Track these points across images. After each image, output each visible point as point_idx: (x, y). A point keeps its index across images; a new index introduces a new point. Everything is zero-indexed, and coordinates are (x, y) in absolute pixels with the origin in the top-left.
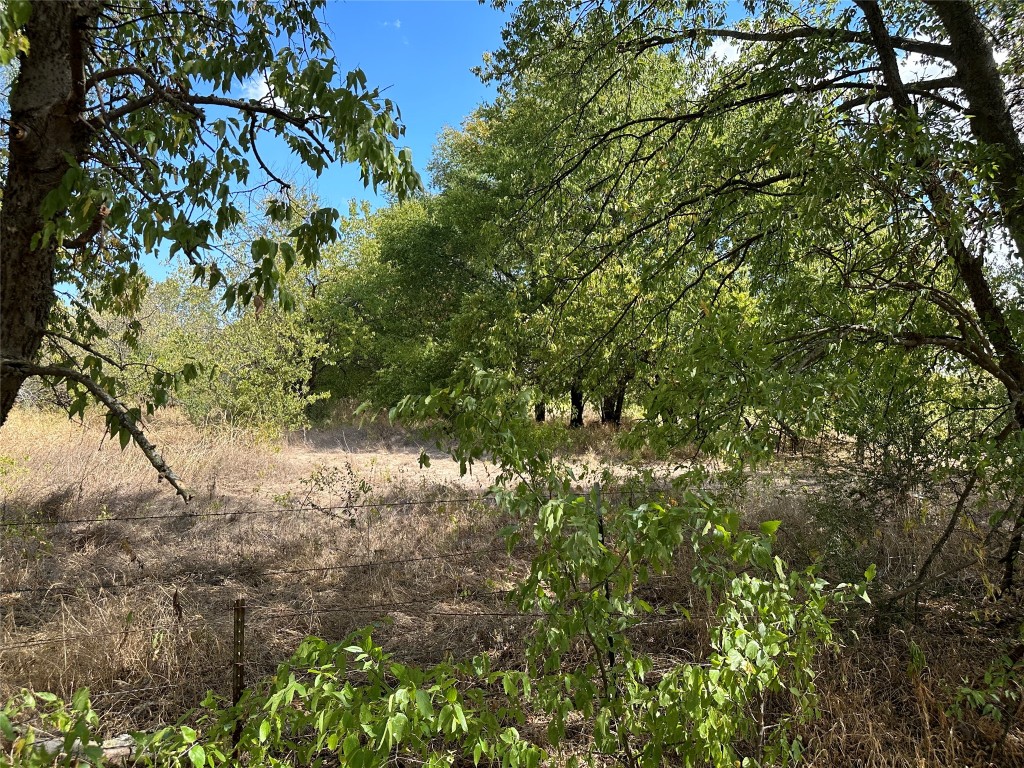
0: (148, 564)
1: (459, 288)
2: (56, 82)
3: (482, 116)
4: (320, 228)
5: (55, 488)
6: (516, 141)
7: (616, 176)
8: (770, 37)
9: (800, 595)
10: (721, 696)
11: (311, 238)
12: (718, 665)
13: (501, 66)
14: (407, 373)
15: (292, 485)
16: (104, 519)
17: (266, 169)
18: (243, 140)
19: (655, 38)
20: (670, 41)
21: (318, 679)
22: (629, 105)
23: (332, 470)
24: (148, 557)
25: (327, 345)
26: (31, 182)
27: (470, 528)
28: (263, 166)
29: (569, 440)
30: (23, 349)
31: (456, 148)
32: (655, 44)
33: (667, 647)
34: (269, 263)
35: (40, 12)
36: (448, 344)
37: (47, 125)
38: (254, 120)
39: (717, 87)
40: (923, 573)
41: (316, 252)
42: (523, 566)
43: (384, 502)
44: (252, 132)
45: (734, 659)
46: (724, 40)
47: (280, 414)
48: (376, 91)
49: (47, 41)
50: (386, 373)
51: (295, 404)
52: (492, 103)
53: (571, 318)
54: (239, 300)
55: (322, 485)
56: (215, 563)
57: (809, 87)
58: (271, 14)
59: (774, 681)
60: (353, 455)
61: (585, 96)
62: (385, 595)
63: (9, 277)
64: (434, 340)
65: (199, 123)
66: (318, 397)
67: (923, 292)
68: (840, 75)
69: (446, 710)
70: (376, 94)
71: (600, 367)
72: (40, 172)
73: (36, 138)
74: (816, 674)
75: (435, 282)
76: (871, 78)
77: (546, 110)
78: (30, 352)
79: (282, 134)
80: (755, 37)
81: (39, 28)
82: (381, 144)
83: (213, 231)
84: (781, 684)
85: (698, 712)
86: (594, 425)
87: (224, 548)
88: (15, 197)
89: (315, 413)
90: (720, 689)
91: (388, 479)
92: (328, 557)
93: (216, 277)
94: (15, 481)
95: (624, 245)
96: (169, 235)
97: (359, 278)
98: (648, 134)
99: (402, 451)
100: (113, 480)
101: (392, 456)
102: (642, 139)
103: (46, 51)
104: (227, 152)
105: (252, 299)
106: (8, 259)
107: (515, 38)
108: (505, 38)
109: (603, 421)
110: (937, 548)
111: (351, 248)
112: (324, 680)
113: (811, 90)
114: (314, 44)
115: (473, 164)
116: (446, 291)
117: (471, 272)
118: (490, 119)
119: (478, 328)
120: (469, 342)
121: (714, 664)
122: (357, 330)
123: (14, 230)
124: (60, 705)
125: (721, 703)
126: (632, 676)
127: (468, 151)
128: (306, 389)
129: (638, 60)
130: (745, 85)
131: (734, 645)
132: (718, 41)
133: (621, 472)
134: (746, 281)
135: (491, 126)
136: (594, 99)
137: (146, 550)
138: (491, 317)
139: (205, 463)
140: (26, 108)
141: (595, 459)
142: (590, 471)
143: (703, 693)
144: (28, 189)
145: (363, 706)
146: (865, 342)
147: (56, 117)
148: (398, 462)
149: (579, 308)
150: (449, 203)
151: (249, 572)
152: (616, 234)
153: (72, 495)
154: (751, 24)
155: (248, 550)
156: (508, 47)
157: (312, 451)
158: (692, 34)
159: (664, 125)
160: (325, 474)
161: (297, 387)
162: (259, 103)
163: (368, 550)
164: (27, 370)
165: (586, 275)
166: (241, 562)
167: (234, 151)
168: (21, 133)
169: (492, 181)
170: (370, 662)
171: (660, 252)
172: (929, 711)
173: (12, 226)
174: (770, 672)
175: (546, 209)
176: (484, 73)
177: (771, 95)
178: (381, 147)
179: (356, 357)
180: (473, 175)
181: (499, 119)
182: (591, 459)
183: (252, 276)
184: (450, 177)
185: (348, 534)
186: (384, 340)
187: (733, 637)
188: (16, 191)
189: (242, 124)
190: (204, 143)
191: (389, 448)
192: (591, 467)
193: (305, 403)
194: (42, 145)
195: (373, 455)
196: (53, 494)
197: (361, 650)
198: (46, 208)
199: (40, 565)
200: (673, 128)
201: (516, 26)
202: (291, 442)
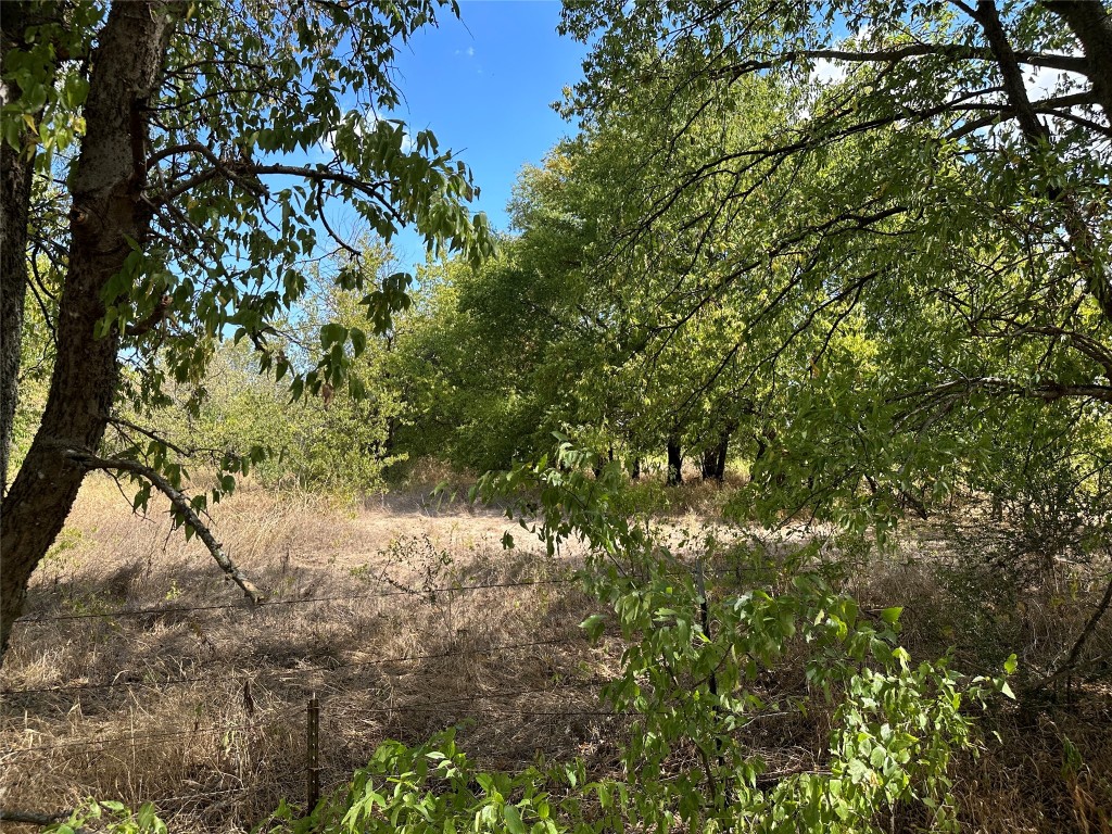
0: (218, 646)
1: (542, 336)
2: (117, 161)
3: (563, 151)
4: (393, 295)
5: (123, 562)
6: (600, 177)
7: (711, 213)
8: (878, 57)
9: (930, 691)
10: (844, 809)
11: (383, 306)
12: (839, 775)
13: (583, 100)
14: (489, 429)
15: (370, 555)
16: (173, 596)
17: (335, 237)
18: (309, 209)
19: (750, 63)
20: (767, 65)
21: (398, 787)
22: (723, 136)
23: (411, 539)
24: (220, 639)
25: (404, 404)
26: (93, 265)
27: (560, 602)
28: (331, 233)
29: (668, 503)
30: (87, 437)
31: (537, 187)
32: (749, 70)
33: (782, 739)
34: (338, 351)
35: (100, 90)
36: (532, 396)
37: (108, 206)
38: (322, 187)
39: (821, 112)
40: (1075, 653)
41: (388, 320)
42: (619, 644)
43: (466, 572)
44: (319, 199)
45: (857, 769)
46: (829, 61)
47: (355, 477)
48: (448, 154)
49: (107, 119)
50: (467, 429)
51: (372, 467)
52: (574, 138)
53: (665, 366)
54: (307, 390)
55: (401, 556)
56: (289, 643)
57: (924, 111)
58: (336, 69)
59: (905, 792)
60: (433, 519)
61: (675, 128)
62: (469, 679)
63: (72, 364)
64: (517, 393)
65: (262, 199)
66: (396, 459)
67: (1063, 338)
68: (958, 97)
69: (537, 828)
70: (449, 156)
71: (699, 420)
72: (102, 254)
73: (97, 220)
74: (954, 783)
75: (517, 331)
76: (993, 98)
77: (634, 143)
78: (93, 441)
79: (350, 200)
80: (863, 57)
81: (99, 106)
82: (454, 215)
83: (281, 302)
84: (913, 795)
85: (819, 829)
86: (694, 481)
87: (298, 627)
88: (77, 281)
89: (392, 475)
90: (842, 802)
91: (471, 548)
92: (407, 638)
93: (283, 366)
94: (83, 556)
95: (722, 287)
96: (234, 320)
97: (437, 329)
98: (746, 168)
99: (486, 515)
100: (182, 551)
101: (474, 520)
102: (738, 175)
103: (107, 130)
104: (293, 221)
105: (321, 389)
106: (70, 346)
107: (598, 69)
108: (586, 70)
109: (704, 477)
110: (1091, 626)
111: (427, 297)
112: (404, 789)
113: (926, 115)
114: (382, 100)
115: (555, 202)
116: (529, 339)
117: (554, 318)
118: (573, 155)
119: (564, 379)
120: (555, 394)
121: (835, 773)
122: (435, 385)
123: (76, 315)
124: (127, 815)
125: (844, 818)
126: (743, 782)
127: (549, 189)
128: (382, 451)
129: (732, 89)
130: (851, 110)
131: (856, 752)
132: (820, 63)
133: (726, 536)
134: (860, 322)
135: (574, 162)
136: (686, 130)
137: (218, 630)
138: (579, 367)
139: (278, 532)
140: (86, 189)
141: (697, 521)
142: (691, 537)
143: (824, 806)
144: (90, 272)
145: (447, 822)
146: (998, 394)
147: (118, 198)
148: (482, 527)
149: (675, 355)
150: (530, 246)
151: (325, 653)
152: (714, 277)
153: (141, 571)
154: (857, 43)
155: (325, 628)
156: (589, 79)
157: (390, 516)
158: (792, 57)
159: (763, 158)
160: (403, 544)
161: (374, 448)
162: (326, 168)
163: (450, 628)
164: (90, 464)
165: (680, 322)
166: (316, 643)
167: (300, 220)
168: (82, 216)
169: (577, 221)
170: (454, 770)
171: (763, 295)
172: (1088, 818)
173: (74, 311)
174: (899, 782)
175: (636, 254)
176: (564, 108)
177: (880, 123)
178: (453, 218)
179: (434, 411)
180: (555, 214)
181: (582, 154)
182: (692, 522)
183: (321, 364)
184: (530, 218)
185: (428, 609)
186: (464, 394)
187: (855, 741)
188: (77, 276)
189: (309, 191)
190: (268, 222)
191: (471, 511)
192: (692, 532)
193: (382, 465)
194: (104, 227)
195: (455, 519)
196: (122, 569)
197: (443, 756)
198: (107, 293)
199: (109, 646)
200: (773, 161)
201: (598, 56)
202: (368, 506)
